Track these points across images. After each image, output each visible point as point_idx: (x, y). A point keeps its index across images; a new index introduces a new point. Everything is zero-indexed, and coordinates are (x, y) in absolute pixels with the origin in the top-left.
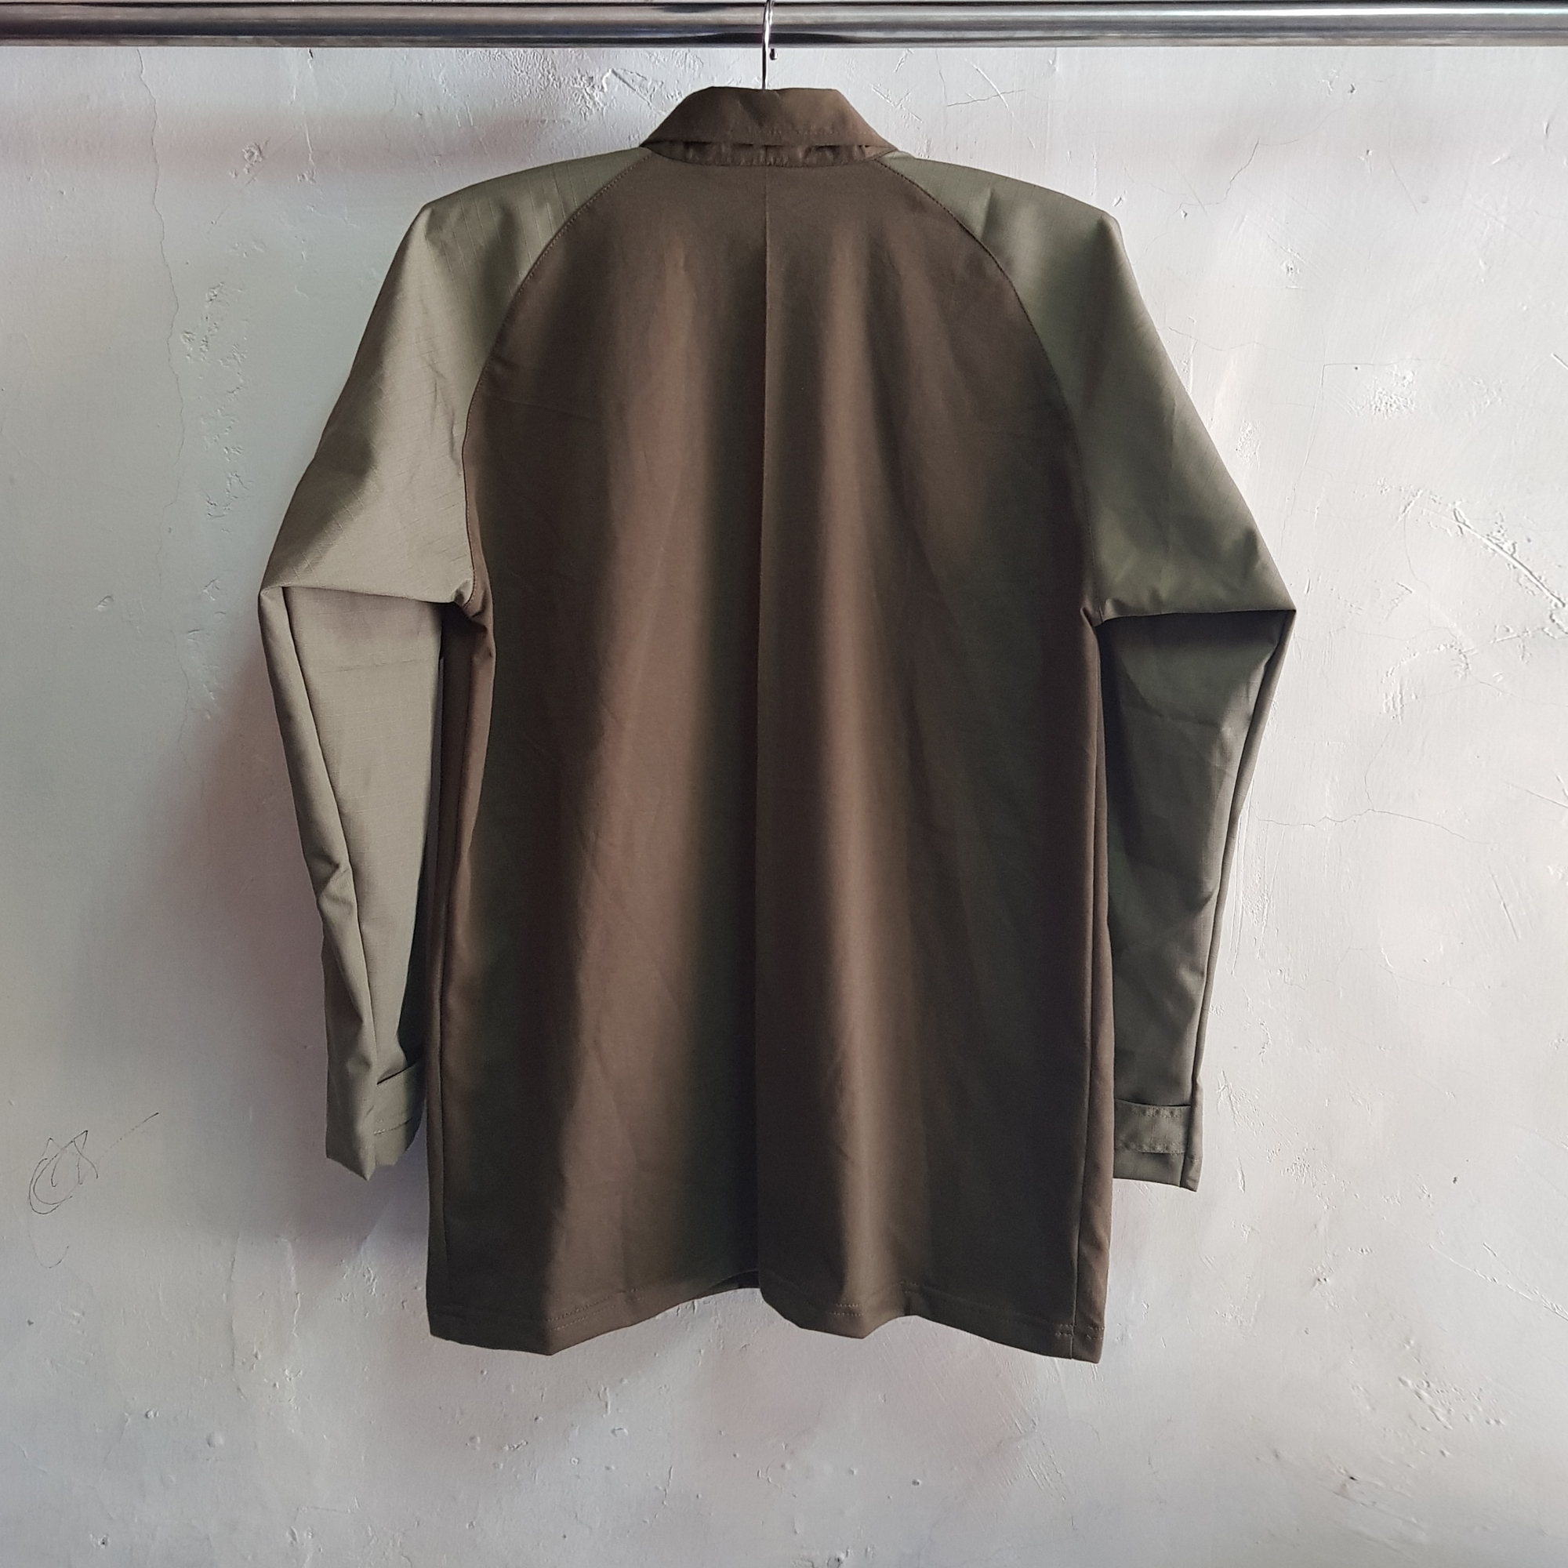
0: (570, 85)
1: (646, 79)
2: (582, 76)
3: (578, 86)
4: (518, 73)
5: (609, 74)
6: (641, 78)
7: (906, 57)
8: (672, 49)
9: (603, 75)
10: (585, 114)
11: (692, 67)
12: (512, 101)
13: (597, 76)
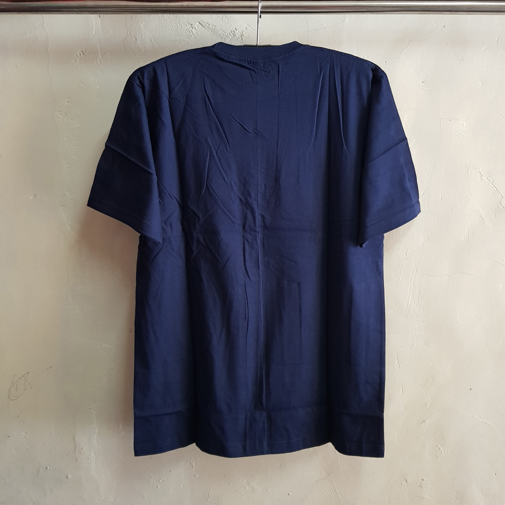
0: (185, 28)
1: (210, 25)
2: (189, 24)
3: (188, 28)
4: (167, 23)
5: (198, 23)
6: (208, 24)
7: (296, 17)
8: (218, 15)
9: (196, 23)
10: (190, 37)
11: (225, 20)
12: (166, 33)
13: (194, 24)
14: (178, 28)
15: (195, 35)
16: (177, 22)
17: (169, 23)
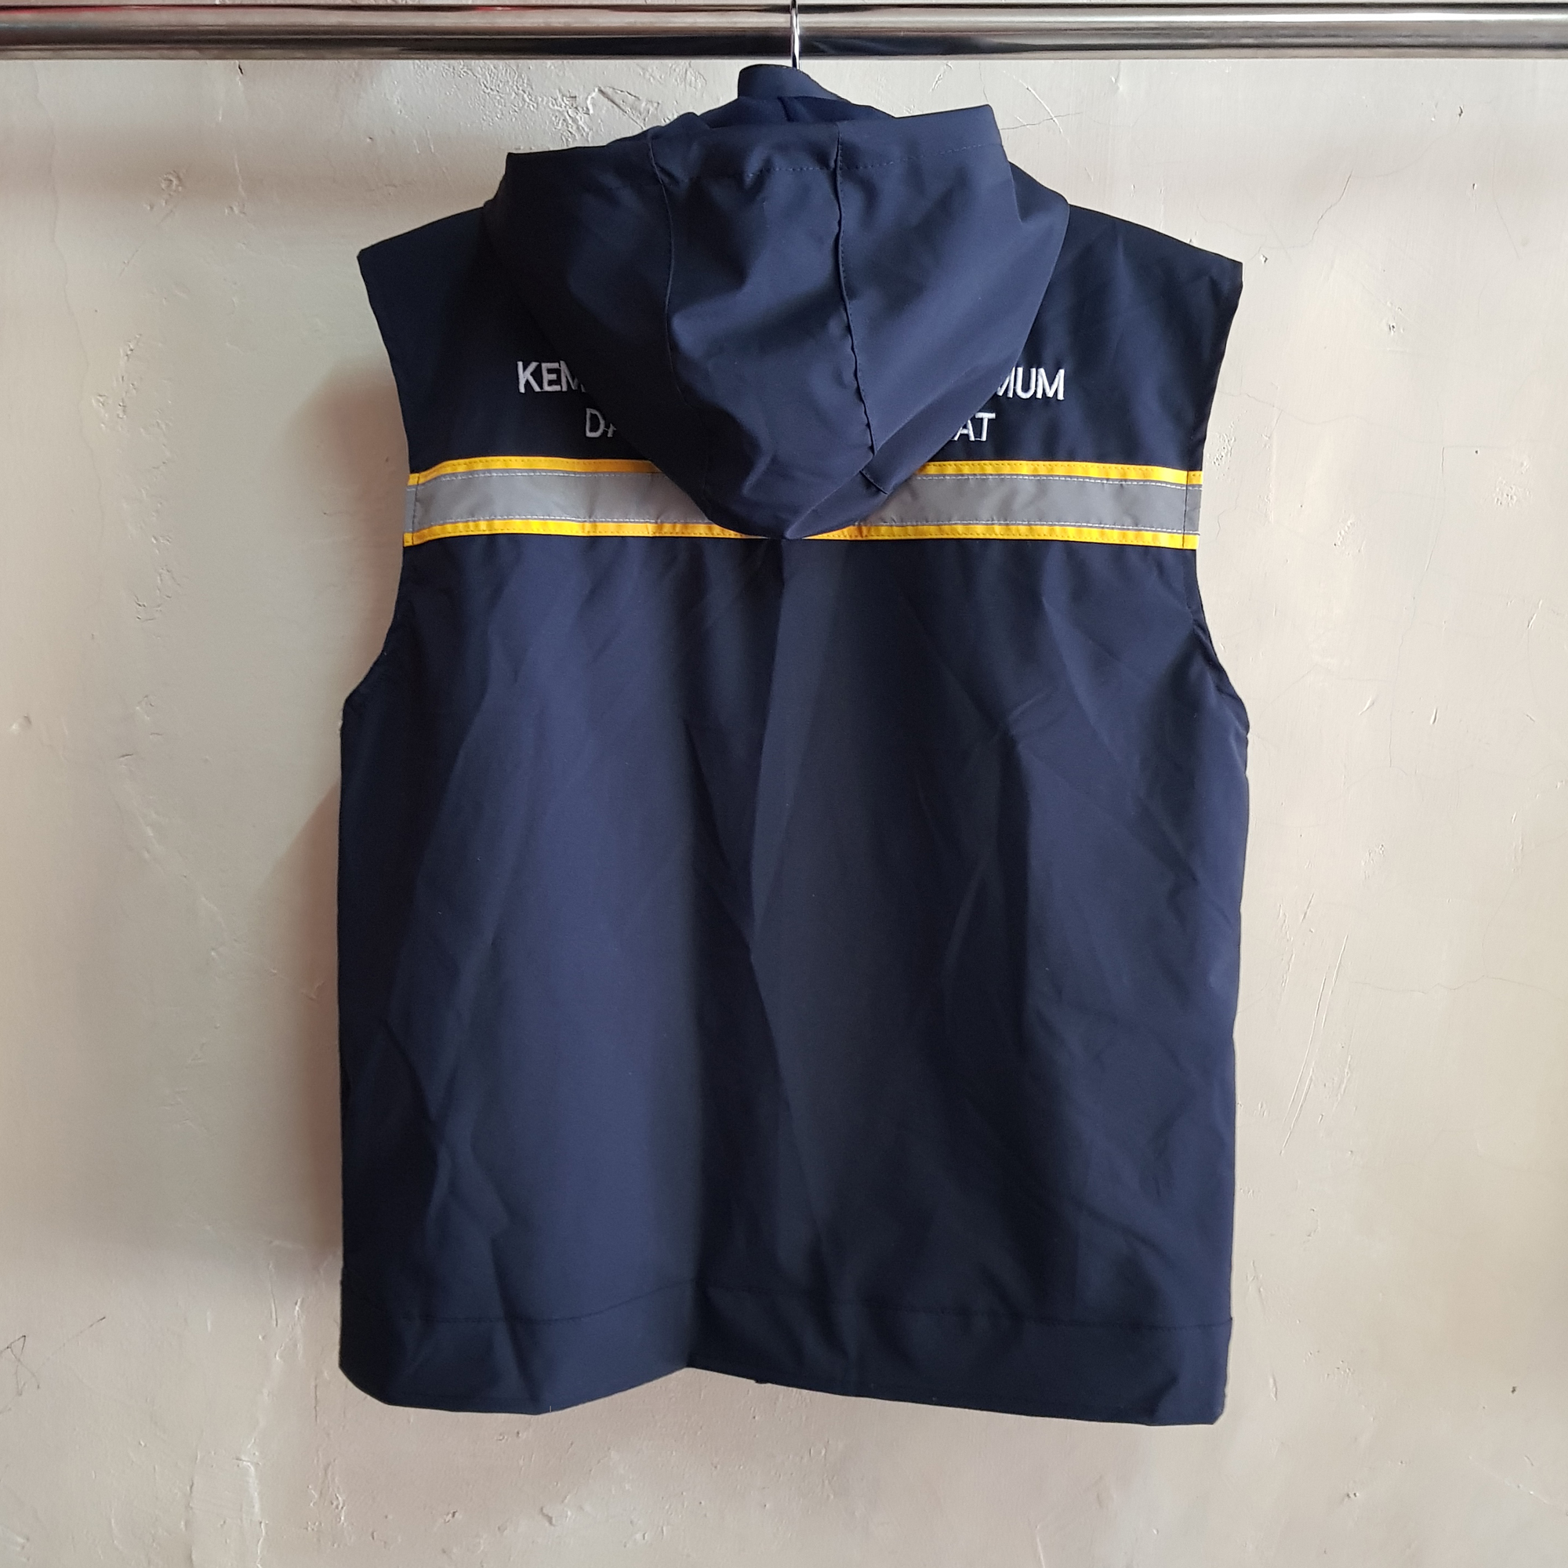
0: (550, 108)
1: (639, 99)
2: (563, 96)
3: (559, 108)
4: (487, 91)
5: (595, 93)
6: (633, 97)
7: (944, 73)
9: (589, 94)
10: (567, 140)
11: (693, 85)
12: (481, 123)
13: (581, 97)
14: (526, 107)
15: (584, 134)
16: (521, 88)
17: (492, 93)
